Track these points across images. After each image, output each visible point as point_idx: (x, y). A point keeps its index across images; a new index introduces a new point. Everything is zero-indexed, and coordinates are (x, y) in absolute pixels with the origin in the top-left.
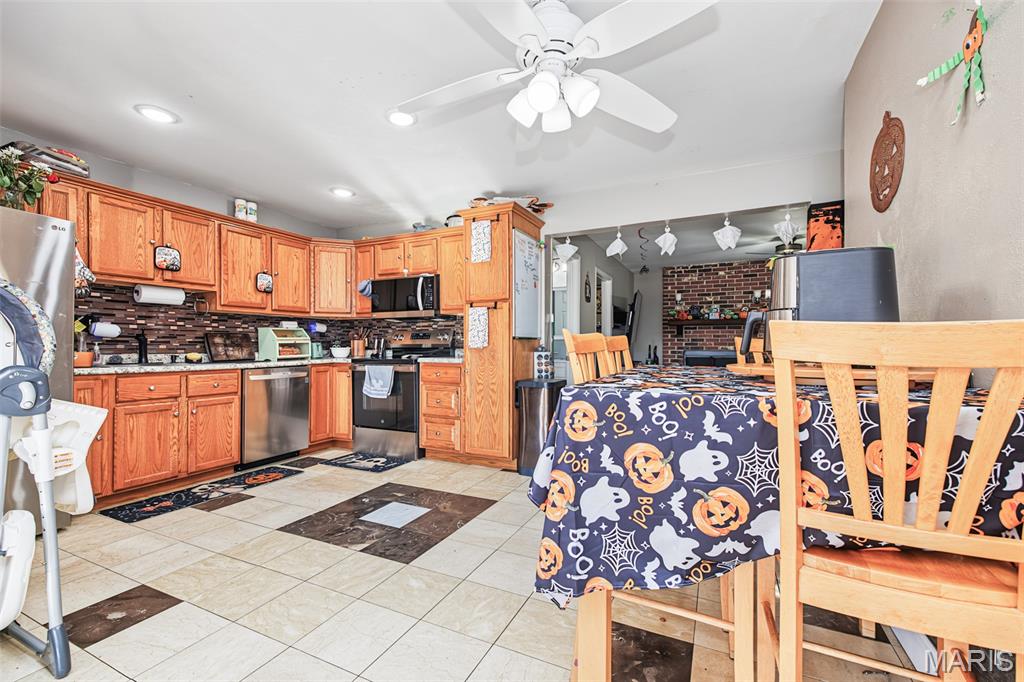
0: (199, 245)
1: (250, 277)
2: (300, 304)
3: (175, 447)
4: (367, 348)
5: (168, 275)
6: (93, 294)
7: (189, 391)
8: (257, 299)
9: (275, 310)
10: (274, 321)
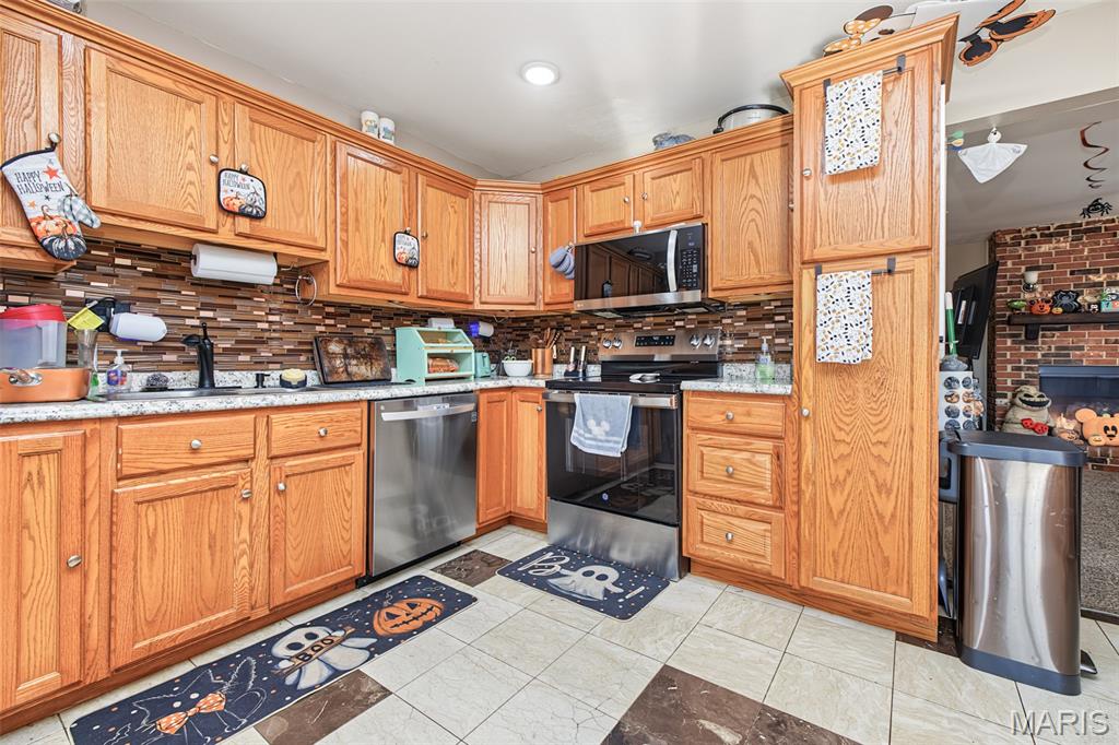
0: (298, 174)
1: (383, 240)
2: (458, 289)
3: (244, 561)
4: (555, 362)
5: (244, 225)
6: (118, 261)
7: (274, 445)
8: (396, 276)
9: (421, 297)
10: (421, 317)
